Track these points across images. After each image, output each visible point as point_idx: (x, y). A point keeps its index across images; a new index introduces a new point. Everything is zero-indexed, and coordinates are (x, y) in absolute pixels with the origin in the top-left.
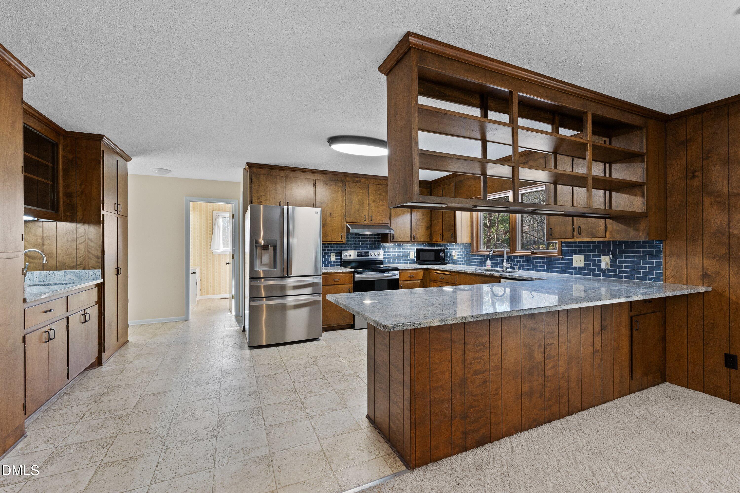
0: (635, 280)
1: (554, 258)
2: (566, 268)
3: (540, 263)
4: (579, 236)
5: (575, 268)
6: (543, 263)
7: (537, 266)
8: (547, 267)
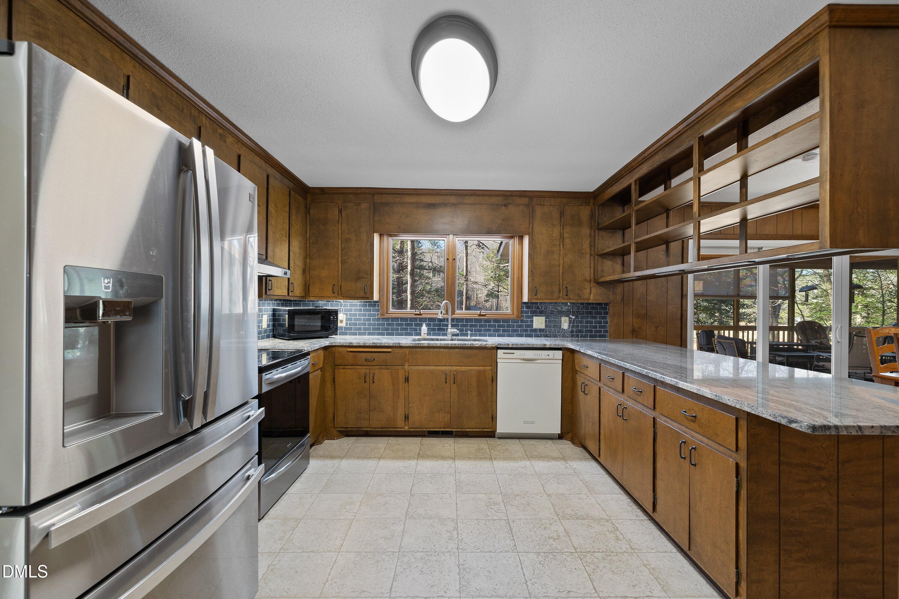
0: (589, 338)
1: (512, 320)
2: (526, 331)
3: (495, 326)
4: (566, 297)
5: (536, 330)
6: (499, 326)
7: (490, 330)
8: (503, 331)
